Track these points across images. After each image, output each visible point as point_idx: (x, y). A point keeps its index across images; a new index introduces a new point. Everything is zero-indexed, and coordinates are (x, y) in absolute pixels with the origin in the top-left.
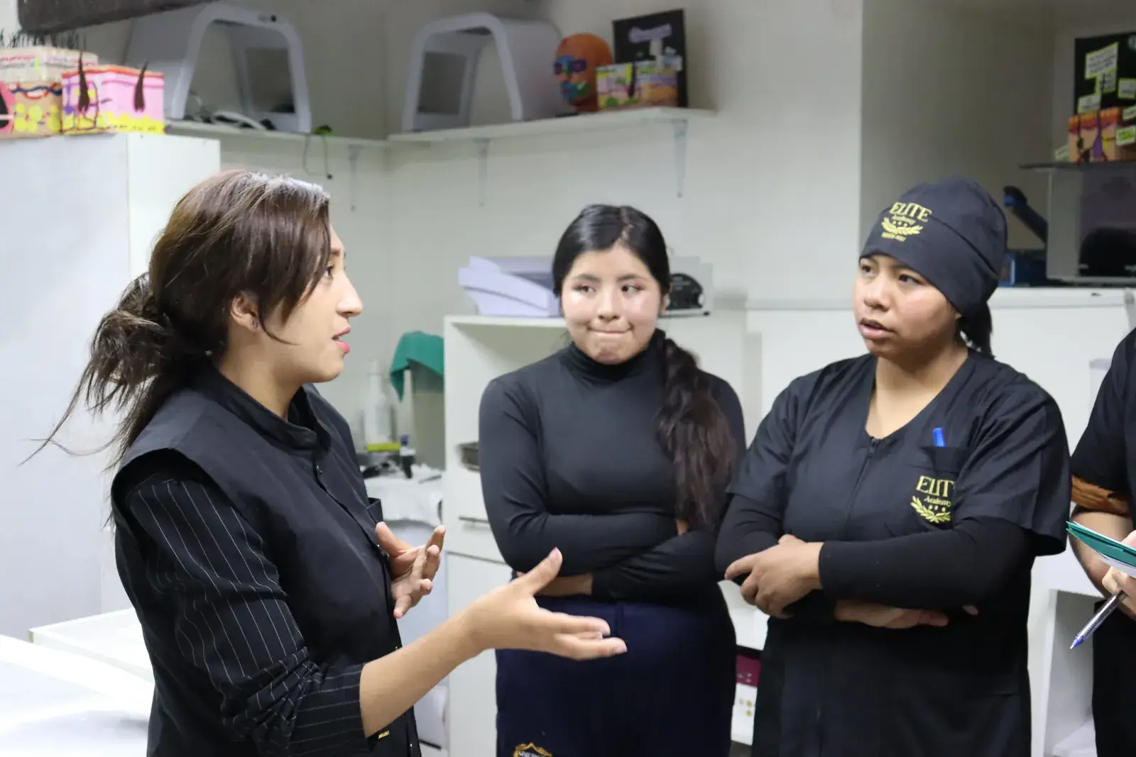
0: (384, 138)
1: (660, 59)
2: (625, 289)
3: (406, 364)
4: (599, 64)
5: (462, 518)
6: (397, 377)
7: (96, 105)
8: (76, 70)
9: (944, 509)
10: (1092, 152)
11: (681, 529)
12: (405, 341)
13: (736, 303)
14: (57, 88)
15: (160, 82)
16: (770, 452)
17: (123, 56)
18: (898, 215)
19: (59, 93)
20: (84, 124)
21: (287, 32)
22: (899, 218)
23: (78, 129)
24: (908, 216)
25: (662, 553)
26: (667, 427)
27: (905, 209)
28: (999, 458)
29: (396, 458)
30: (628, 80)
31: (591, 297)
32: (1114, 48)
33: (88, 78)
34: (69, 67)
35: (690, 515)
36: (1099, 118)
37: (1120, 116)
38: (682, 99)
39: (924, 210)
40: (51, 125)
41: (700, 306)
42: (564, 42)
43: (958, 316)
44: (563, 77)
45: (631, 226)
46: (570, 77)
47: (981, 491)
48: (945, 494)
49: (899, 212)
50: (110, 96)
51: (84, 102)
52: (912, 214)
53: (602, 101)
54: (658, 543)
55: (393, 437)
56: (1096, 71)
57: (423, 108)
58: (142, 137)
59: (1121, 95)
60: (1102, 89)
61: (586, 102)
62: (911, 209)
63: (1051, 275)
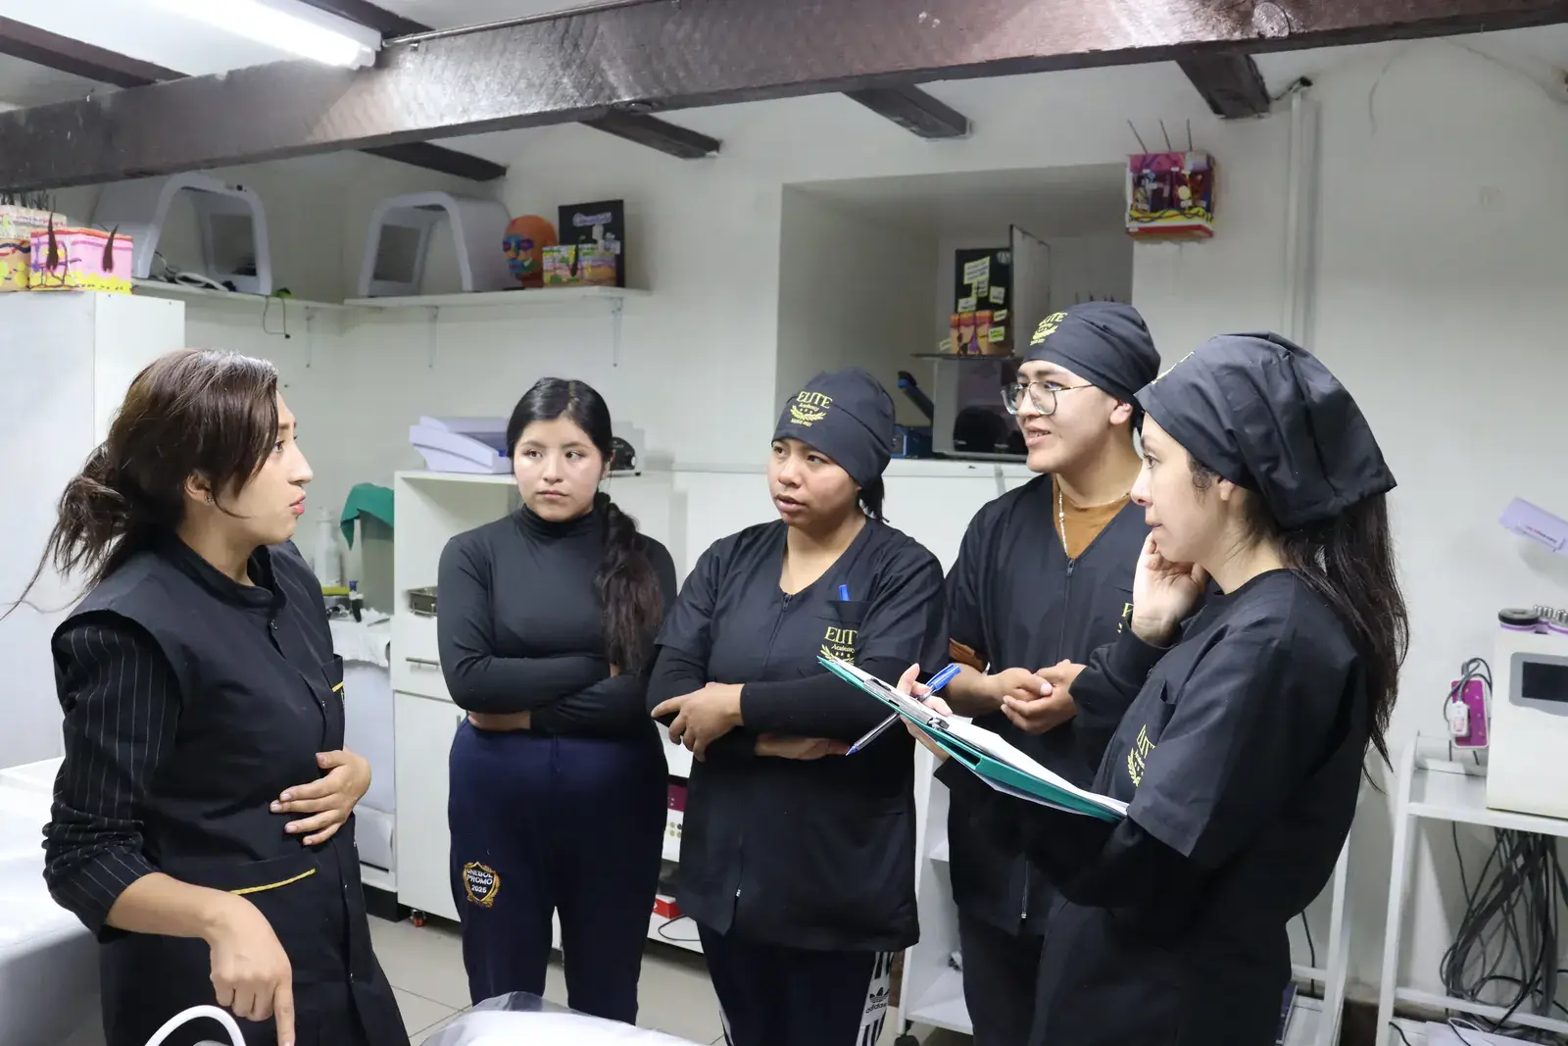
0: (341, 302)
1: (601, 242)
2: (569, 455)
3: (356, 514)
4: (545, 245)
5: (408, 660)
6: (347, 525)
7: (65, 264)
8: (46, 230)
9: (848, 655)
10: (969, 345)
11: (614, 672)
12: (356, 493)
13: (665, 464)
14: (24, 246)
15: (129, 244)
16: (694, 606)
17: (90, 217)
18: (804, 403)
19: (27, 250)
20: (52, 281)
21: (253, 201)
22: (805, 406)
23: (46, 286)
24: (812, 404)
25: (592, 694)
26: (601, 581)
27: (809, 397)
28: (894, 607)
29: (345, 601)
30: (572, 260)
31: (538, 462)
32: (987, 260)
33: (58, 238)
34: (38, 227)
35: (620, 659)
36: (975, 317)
37: (992, 318)
38: (620, 280)
39: (826, 398)
40: (18, 281)
41: (633, 468)
42: (514, 222)
43: (860, 488)
44: (511, 254)
45: (576, 399)
46: (518, 254)
47: (878, 637)
48: (850, 643)
49: (804, 400)
50: (78, 256)
51: (53, 261)
52: (816, 403)
53: (547, 277)
54: (592, 685)
55: (342, 581)
56: (972, 278)
57: (378, 276)
58: (110, 296)
59: (992, 300)
60: (977, 293)
61: (532, 278)
62: (815, 397)
63: (936, 450)
